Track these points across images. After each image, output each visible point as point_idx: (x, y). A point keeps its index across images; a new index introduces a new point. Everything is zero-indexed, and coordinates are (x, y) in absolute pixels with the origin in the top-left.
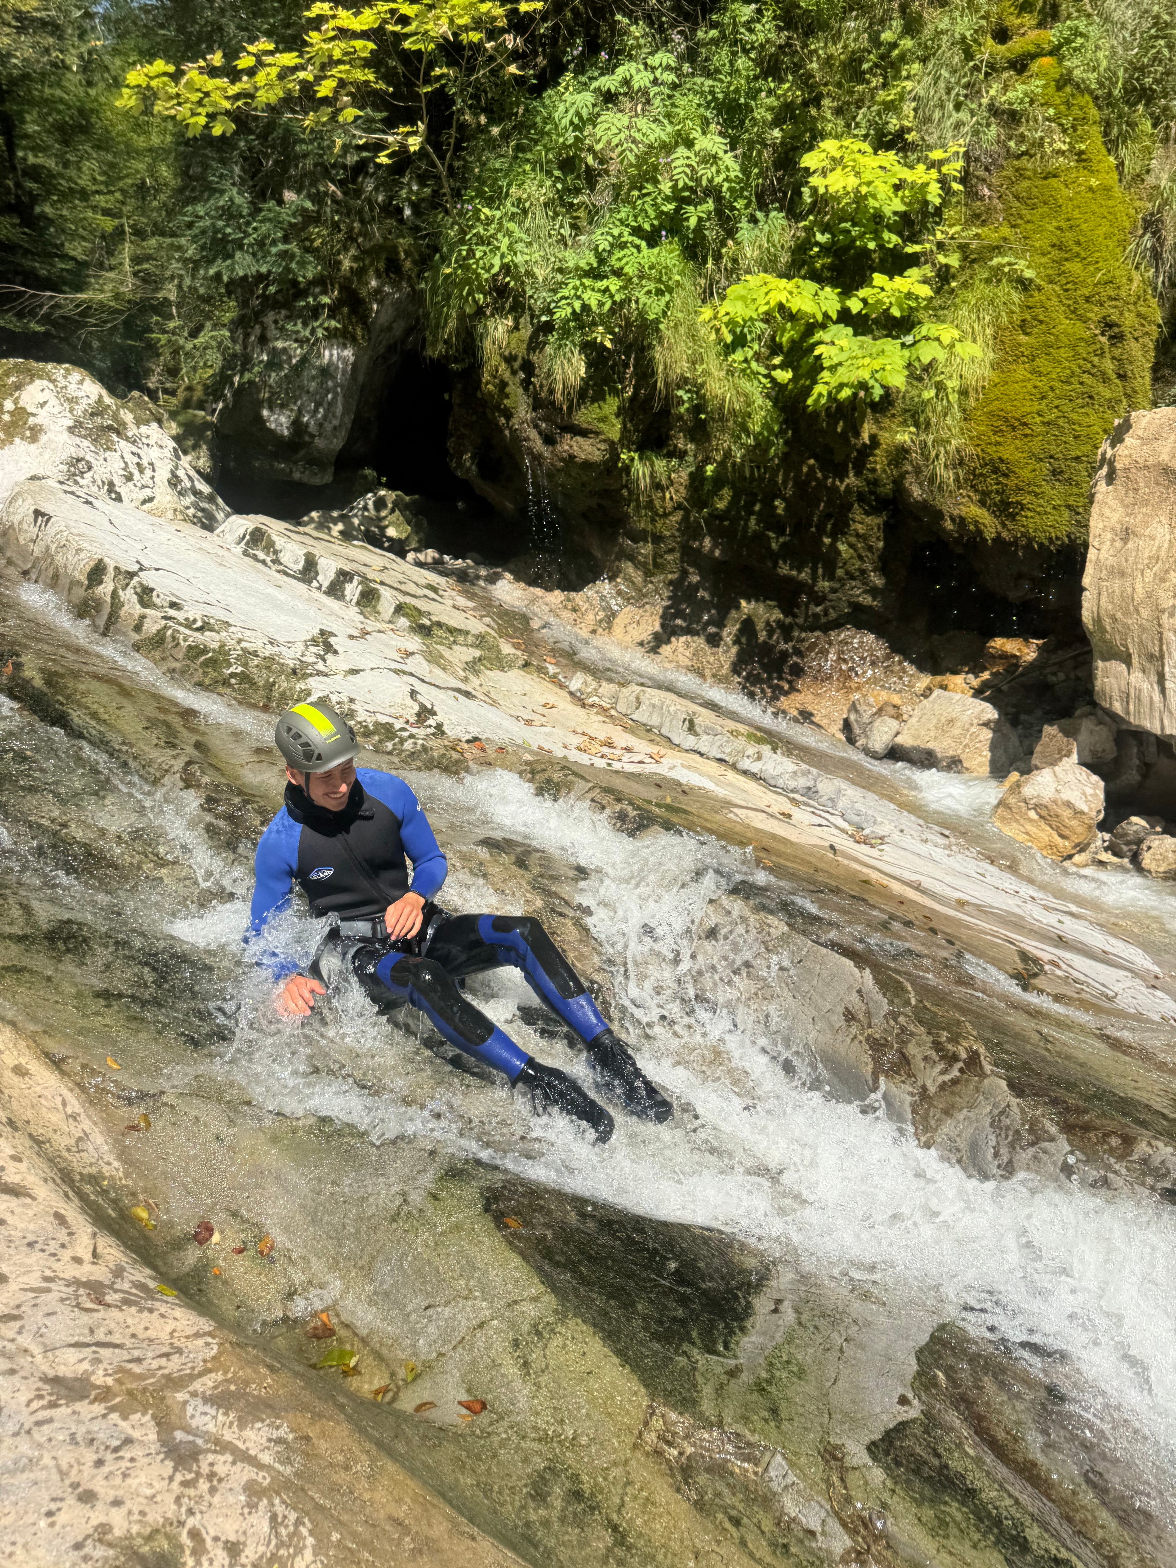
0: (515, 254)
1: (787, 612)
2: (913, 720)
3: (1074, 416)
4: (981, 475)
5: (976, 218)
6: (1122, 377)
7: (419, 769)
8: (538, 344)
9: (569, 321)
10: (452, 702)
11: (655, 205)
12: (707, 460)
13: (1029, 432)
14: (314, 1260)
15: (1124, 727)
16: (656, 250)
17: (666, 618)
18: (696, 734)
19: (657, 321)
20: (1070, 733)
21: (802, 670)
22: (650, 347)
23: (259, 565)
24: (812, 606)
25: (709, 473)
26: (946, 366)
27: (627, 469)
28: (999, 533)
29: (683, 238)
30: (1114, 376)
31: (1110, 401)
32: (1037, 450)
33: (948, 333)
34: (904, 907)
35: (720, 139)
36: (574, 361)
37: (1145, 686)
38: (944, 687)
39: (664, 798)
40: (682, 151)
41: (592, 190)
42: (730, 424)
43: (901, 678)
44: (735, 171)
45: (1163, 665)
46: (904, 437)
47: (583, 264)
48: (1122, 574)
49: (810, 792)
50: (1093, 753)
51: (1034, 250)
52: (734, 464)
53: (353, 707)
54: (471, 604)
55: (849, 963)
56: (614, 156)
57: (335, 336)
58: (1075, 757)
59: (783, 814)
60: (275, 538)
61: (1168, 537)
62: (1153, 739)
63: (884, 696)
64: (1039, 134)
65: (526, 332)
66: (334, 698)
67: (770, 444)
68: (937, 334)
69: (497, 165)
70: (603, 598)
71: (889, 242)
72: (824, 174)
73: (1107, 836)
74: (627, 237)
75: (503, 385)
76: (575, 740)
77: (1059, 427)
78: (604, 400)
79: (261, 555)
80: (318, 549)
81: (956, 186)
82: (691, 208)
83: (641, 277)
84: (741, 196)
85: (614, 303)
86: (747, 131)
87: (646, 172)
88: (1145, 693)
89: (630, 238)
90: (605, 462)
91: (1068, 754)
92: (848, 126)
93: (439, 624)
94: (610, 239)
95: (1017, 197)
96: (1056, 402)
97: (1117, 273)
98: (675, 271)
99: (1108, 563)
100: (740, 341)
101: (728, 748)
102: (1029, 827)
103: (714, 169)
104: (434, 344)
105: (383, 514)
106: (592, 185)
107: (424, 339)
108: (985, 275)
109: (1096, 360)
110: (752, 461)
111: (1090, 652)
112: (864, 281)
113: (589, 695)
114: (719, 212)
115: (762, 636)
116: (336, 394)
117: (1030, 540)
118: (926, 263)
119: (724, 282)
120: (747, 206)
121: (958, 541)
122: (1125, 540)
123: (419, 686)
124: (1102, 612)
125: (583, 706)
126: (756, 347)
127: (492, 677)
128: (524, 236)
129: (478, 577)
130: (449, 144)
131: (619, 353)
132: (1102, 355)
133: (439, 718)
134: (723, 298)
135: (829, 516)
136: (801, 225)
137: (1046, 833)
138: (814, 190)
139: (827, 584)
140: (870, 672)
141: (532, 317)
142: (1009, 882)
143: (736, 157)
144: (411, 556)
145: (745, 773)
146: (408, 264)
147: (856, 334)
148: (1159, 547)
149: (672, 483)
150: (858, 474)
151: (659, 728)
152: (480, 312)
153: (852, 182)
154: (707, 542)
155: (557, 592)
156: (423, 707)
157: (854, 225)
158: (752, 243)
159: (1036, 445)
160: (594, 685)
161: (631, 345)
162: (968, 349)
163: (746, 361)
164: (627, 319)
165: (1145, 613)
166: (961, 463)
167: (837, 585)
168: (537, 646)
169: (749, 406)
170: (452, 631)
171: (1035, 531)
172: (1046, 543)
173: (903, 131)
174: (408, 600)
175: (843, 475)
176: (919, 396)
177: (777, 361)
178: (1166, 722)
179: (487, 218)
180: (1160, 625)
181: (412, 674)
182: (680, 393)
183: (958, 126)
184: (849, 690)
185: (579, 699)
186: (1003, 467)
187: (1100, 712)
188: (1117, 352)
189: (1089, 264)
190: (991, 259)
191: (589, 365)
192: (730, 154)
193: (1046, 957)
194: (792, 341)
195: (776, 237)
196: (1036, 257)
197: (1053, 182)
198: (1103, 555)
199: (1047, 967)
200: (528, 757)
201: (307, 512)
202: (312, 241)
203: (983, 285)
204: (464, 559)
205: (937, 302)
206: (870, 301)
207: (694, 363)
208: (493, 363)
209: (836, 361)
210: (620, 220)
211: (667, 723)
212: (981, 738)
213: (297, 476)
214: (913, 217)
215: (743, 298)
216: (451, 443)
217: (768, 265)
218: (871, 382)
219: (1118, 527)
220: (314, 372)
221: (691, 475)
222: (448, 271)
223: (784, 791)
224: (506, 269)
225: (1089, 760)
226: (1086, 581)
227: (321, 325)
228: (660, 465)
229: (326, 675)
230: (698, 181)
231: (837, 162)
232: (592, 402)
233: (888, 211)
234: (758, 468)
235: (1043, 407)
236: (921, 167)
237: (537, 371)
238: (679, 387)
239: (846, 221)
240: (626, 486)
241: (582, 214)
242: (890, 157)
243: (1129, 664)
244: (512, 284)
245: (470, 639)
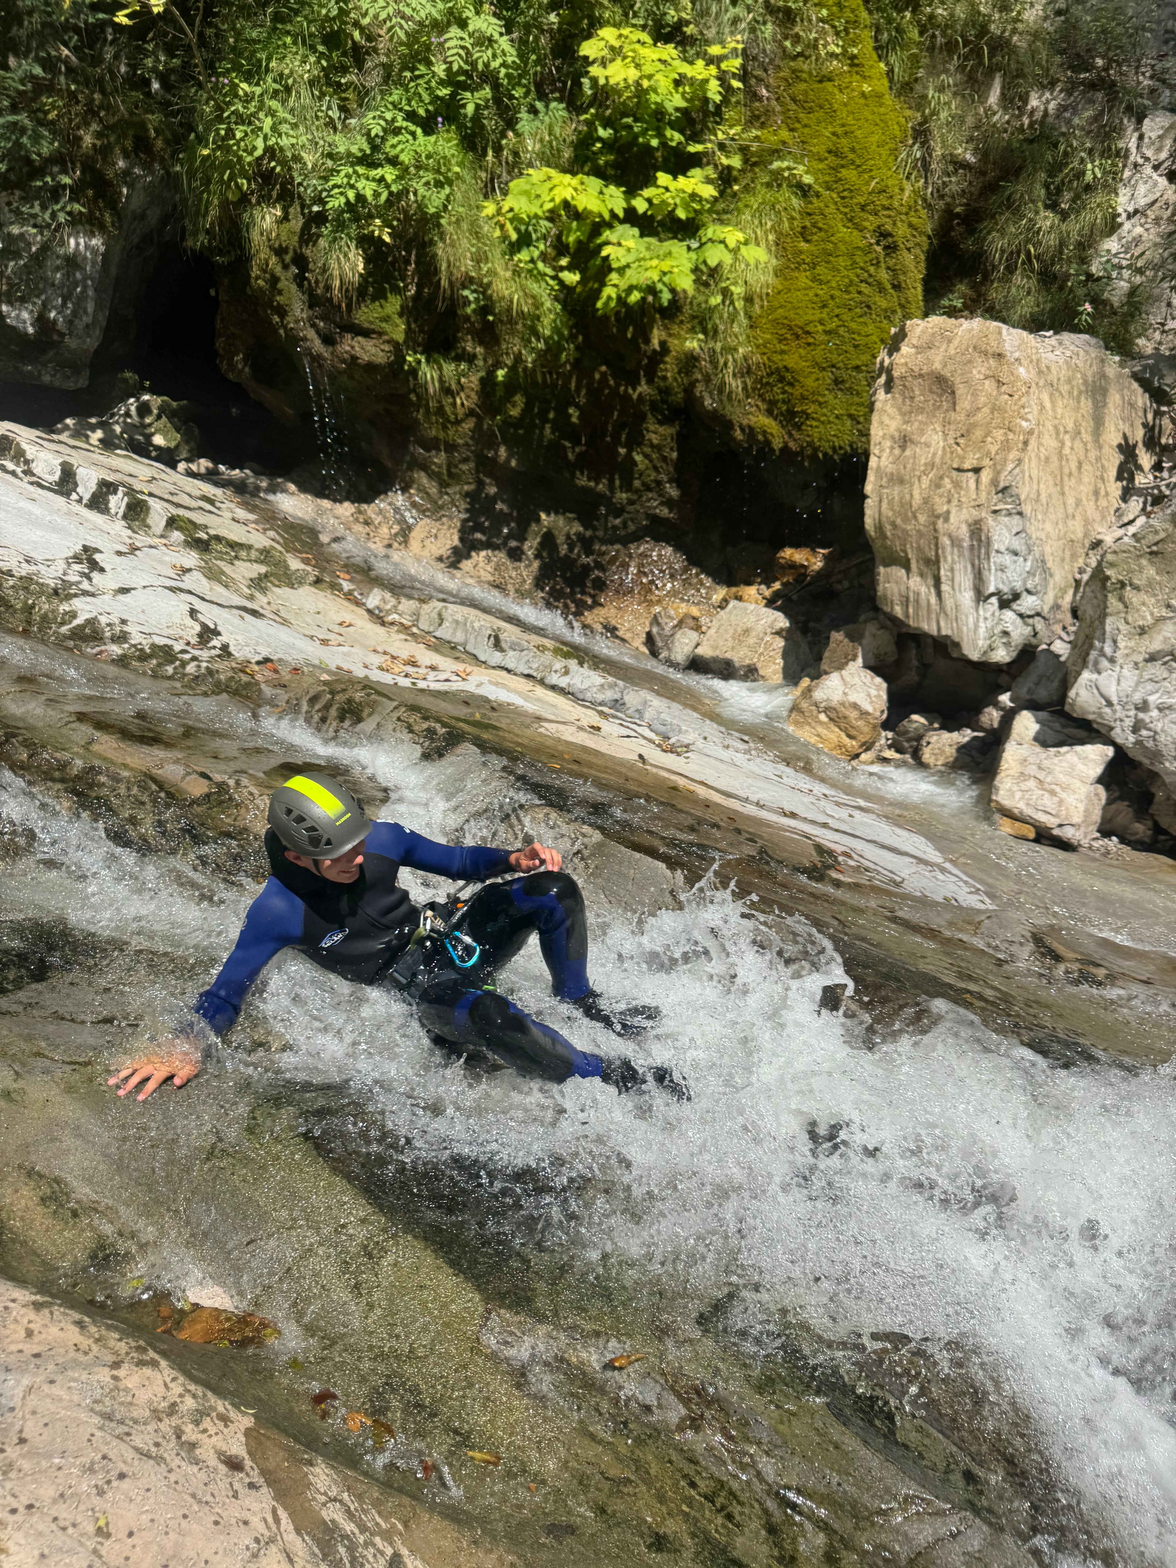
0: (280, 135)
1: (586, 525)
2: (712, 632)
3: (853, 325)
4: (768, 383)
5: (755, 119)
6: (897, 287)
7: (205, 694)
8: (311, 236)
9: (343, 212)
10: (237, 621)
11: (429, 89)
12: (498, 365)
13: (811, 340)
14: (122, 1209)
15: (904, 630)
16: (433, 139)
17: (465, 533)
18: (502, 650)
19: (437, 216)
20: (854, 637)
21: (604, 584)
22: (432, 243)
23: (9, 477)
24: (611, 519)
25: (500, 378)
26: (730, 271)
27: (414, 372)
28: (786, 443)
29: (461, 127)
30: (889, 286)
31: (886, 311)
32: (819, 360)
33: (733, 236)
34: (710, 811)
35: (494, 20)
36: (351, 255)
37: (923, 589)
38: (739, 598)
39: (473, 714)
40: (454, 31)
41: (360, 70)
42: (520, 327)
43: (698, 590)
44: (512, 57)
45: (939, 569)
46: (692, 344)
47: (354, 149)
48: (901, 481)
49: (617, 704)
50: (877, 656)
51: (812, 155)
52: (525, 369)
53: (126, 628)
54: (252, 517)
55: (662, 866)
56: (382, 32)
57: (80, 222)
58: (860, 661)
59: (592, 727)
60: (24, 446)
61: (941, 444)
62: (930, 641)
63: (683, 608)
64: (814, 35)
65: (297, 223)
66: (103, 620)
67: (560, 349)
68: (722, 236)
69: (254, 35)
70: (397, 510)
71: (672, 140)
72: (604, 64)
73: (890, 735)
74: (400, 122)
75: (274, 280)
76: (376, 660)
77: (839, 336)
78: (386, 298)
79: (10, 466)
80: (76, 459)
81: (736, 84)
82: (468, 95)
83: (418, 168)
84: (519, 84)
85: (391, 193)
86: (522, 13)
87: (418, 53)
88: (923, 596)
89: (405, 124)
90: (390, 365)
91: (854, 659)
92: (626, 15)
93: (218, 538)
94: (383, 123)
95: (794, 100)
96: (837, 311)
97: (890, 182)
98: (453, 162)
99: (888, 470)
100: (525, 241)
101: (535, 663)
102: (820, 729)
103: (490, 52)
104: (195, 234)
105: (148, 420)
106: (359, 63)
107: (184, 229)
108: (766, 179)
109: (872, 269)
110: (543, 366)
111: (873, 560)
112: (649, 181)
113: (388, 612)
114: (497, 100)
115: (563, 549)
116: (85, 287)
117: (816, 450)
118: (708, 164)
119: (505, 177)
120: (527, 94)
121: (748, 450)
122: (903, 448)
123: (198, 605)
124: (884, 519)
125: (383, 624)
126: (542, 247)
127: (281, 594)
128: (289, 117)
129: (258, 488)
130: (198, 9)
131: (399, 248)
132: (877, 264)
133: (224, 638)
134: (505, 193)
135: (622, 425)
136: (582, 118)
137: (835, 735)
138: (594, 80)
139: (624, 495)
140: (669, 585)
141: (303, 206)
142: (804, 782)
143: (512, 41)
144: (182, 466)
145: (553, 688)
146: (159, 143)
147: (642, 235)
148: (934, 454)
149: (462, 388)
150: (650, 382)
151: (464, 645)
152: (244, 200)
153: (633, 74)
154: (503, 452)
155: (347, 504)
156: (205, 627)
157: (636, 120)
158: (533, 135)
159: (818, 354)
160: (392, 601)
161: (411, 240)
162: (752, 253)
163: (532, 261)
164: (405, 212)
165: (922, 518)
166: (749, 371)
167: (635, 497)
168: (328, 561)
169: (537, 308)
170: (233, 545)
171: (820, 440)
172: (830, 452)
173: (681, 23)
174: (181, 512)
175: (635, 384)
176: (707, 302)
177: (564, 262)
178: (942, 624)
179: (246, 94)
180: (935, 530)
181: (190, 592)
182: (466, 293)
183: (735, 21)
184: (651, 603)
185: (378, 617)
186: (788, 376)
187: (882, 617)
188: (891, 262)
189: (864, 171)
190: (771, 163)
191: (367, 261)
192: (505, 38)
193: (839, 849)
194: (579, 242)
195: (557, 130)
196: (814, 163)
197: (829, 85)
198: (884, 462)
199: (840, 859)
200: (325, 677)
201: (61, 420)
202: (46, 113)
203: (764, 190)
204: (241, 469)
205: (721, 206)
206: (655, 201)
207: (478, 262)
208: (262, 256)
209: (623, 262)
210: (393, 103)
211: (472, 640)
212: (775, 646)
213: (47, 379)
214: (694, 115)
215: (526, 193)
216: (220, 344)
217: (550, 159)
218: (659, 286)
219: (897, 435)
220: (59, 262)
221: (482, 380)
222: (206, 152)
223: (593, 705)
224: (270, 152)
225: (872, 663)
226: (869, 488)
227: (62, 209)
228: (449, 369)
229: (93, 595)
230: (474, 64)
231: (616, 52)
232: (373, 300)
233: (669, 107)
234: (551, 374)
235: (824, 315)
236: (700, 63)
237: (311, 266)
238: (464, 287)
239: (628, 116)
240: (414, 391)
241: (350, 95)
242: (669, 51)
243: (908, 569)
244: (278, 169)
245: (254, 554)
